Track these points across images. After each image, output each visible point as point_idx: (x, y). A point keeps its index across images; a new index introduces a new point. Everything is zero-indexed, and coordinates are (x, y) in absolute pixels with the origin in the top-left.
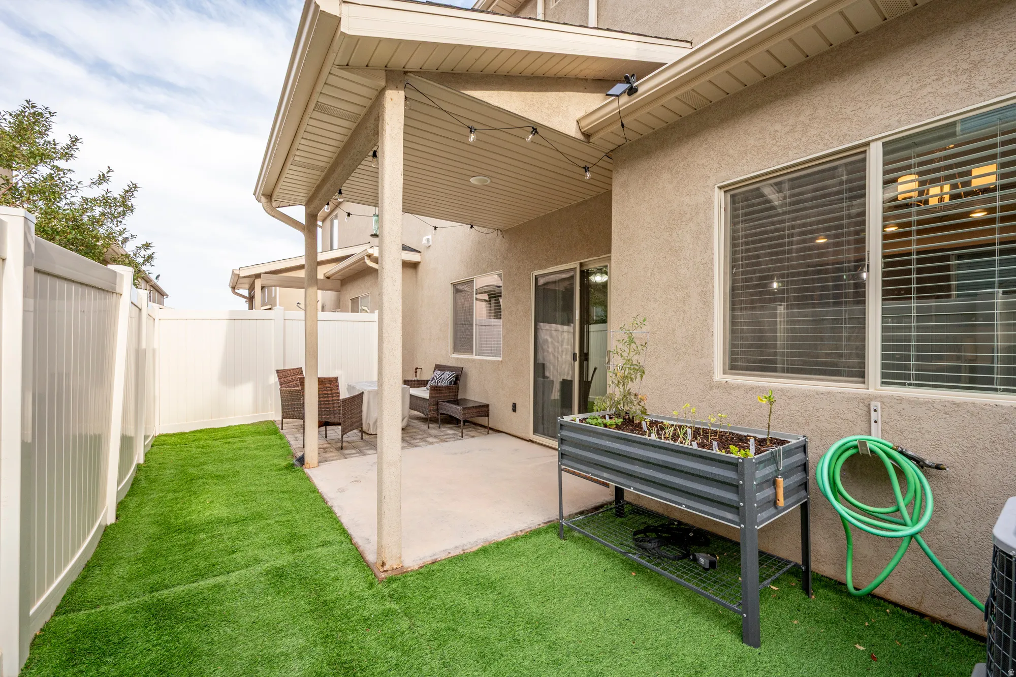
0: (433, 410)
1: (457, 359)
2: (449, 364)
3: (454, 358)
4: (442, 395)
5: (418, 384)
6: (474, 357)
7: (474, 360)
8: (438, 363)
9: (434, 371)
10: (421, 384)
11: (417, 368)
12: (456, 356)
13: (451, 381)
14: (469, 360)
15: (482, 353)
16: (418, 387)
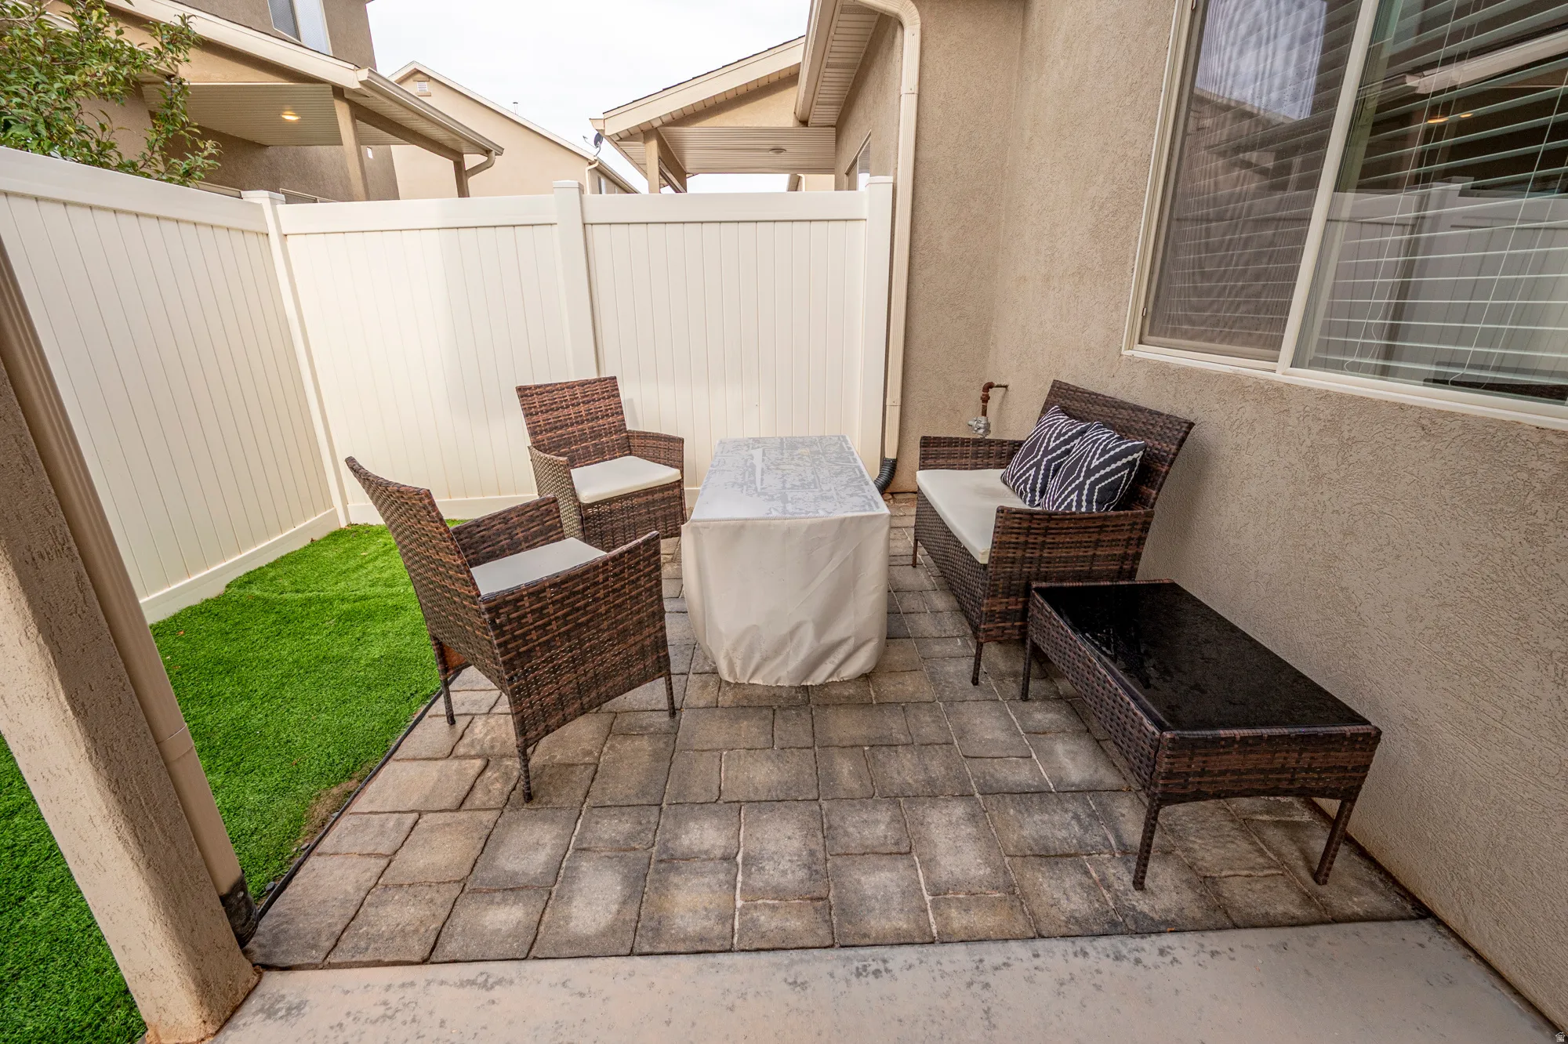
0: (1005, 616)
1: (1162, 371)
2: (1112, 388)
3: (1142, 361)
4: (1056, 553)
5: (976, 455)
6: (1282, 372)
7: (1278, 393)
8: (1066, 378)
9: (1044, 411)
10: (988, 455)
11: (990, 386)
12: (1153, 353)
13: (1116, 484)
14: (1237, 386)
15: (1346, 349)
16: (975, 467)
